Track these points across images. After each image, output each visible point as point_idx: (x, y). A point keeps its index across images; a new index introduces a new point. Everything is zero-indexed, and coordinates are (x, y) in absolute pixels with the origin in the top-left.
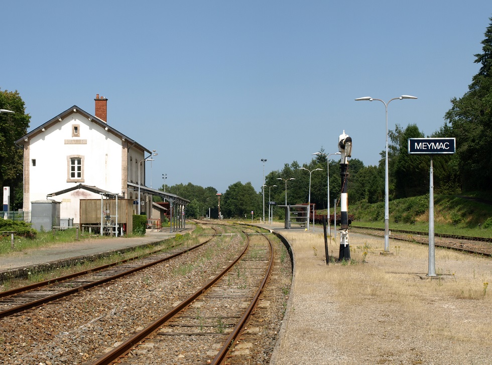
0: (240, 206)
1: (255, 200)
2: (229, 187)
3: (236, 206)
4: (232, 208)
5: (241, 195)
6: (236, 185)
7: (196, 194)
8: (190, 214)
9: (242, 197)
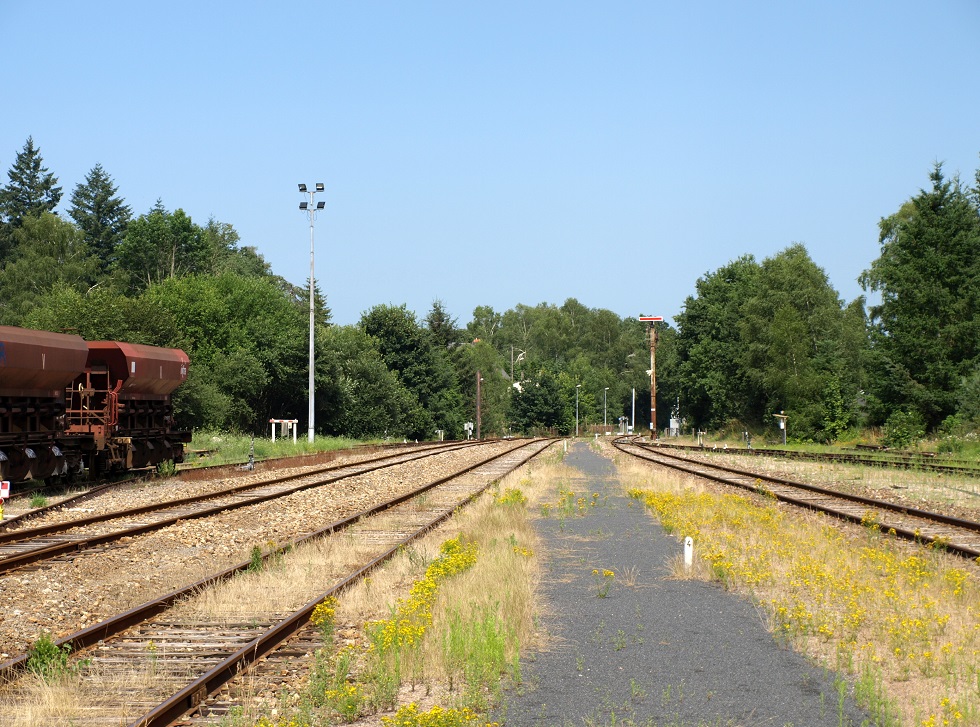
0: (754, 373)
1: (835, 335)
2: (700, 285)
3: (731, 369)
4: (713, 381)
5: (754, 310)
6: (730, 274)
7: (589, 336)
8: (540, 413)
9: (760, 321)
